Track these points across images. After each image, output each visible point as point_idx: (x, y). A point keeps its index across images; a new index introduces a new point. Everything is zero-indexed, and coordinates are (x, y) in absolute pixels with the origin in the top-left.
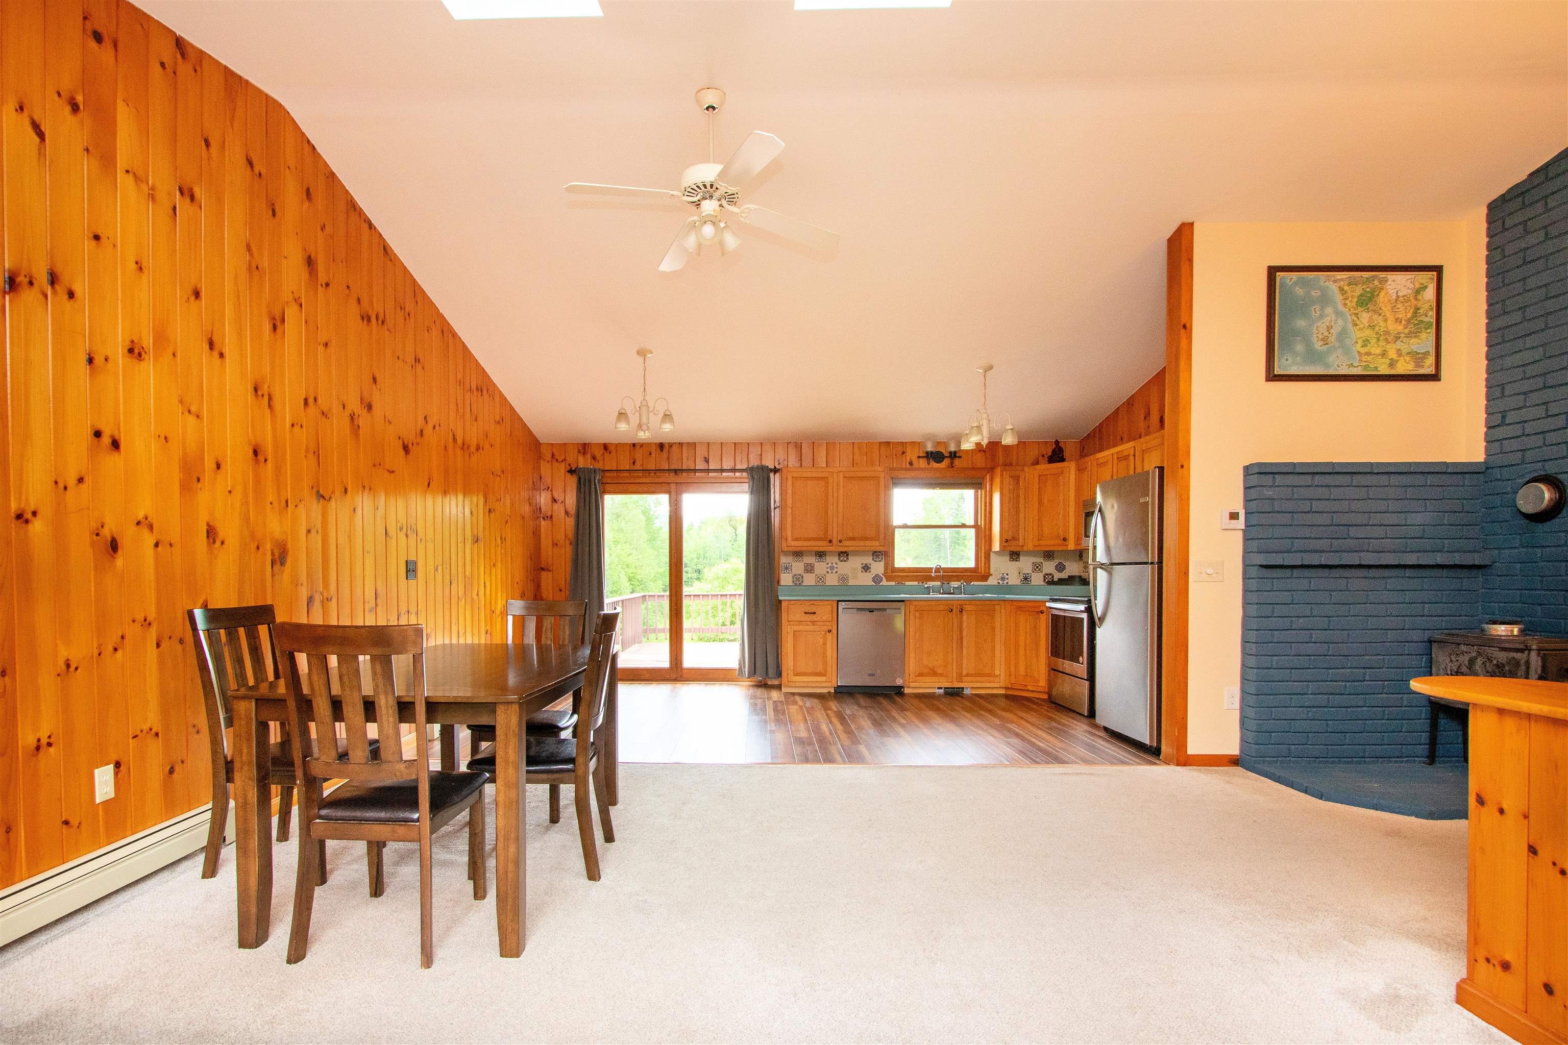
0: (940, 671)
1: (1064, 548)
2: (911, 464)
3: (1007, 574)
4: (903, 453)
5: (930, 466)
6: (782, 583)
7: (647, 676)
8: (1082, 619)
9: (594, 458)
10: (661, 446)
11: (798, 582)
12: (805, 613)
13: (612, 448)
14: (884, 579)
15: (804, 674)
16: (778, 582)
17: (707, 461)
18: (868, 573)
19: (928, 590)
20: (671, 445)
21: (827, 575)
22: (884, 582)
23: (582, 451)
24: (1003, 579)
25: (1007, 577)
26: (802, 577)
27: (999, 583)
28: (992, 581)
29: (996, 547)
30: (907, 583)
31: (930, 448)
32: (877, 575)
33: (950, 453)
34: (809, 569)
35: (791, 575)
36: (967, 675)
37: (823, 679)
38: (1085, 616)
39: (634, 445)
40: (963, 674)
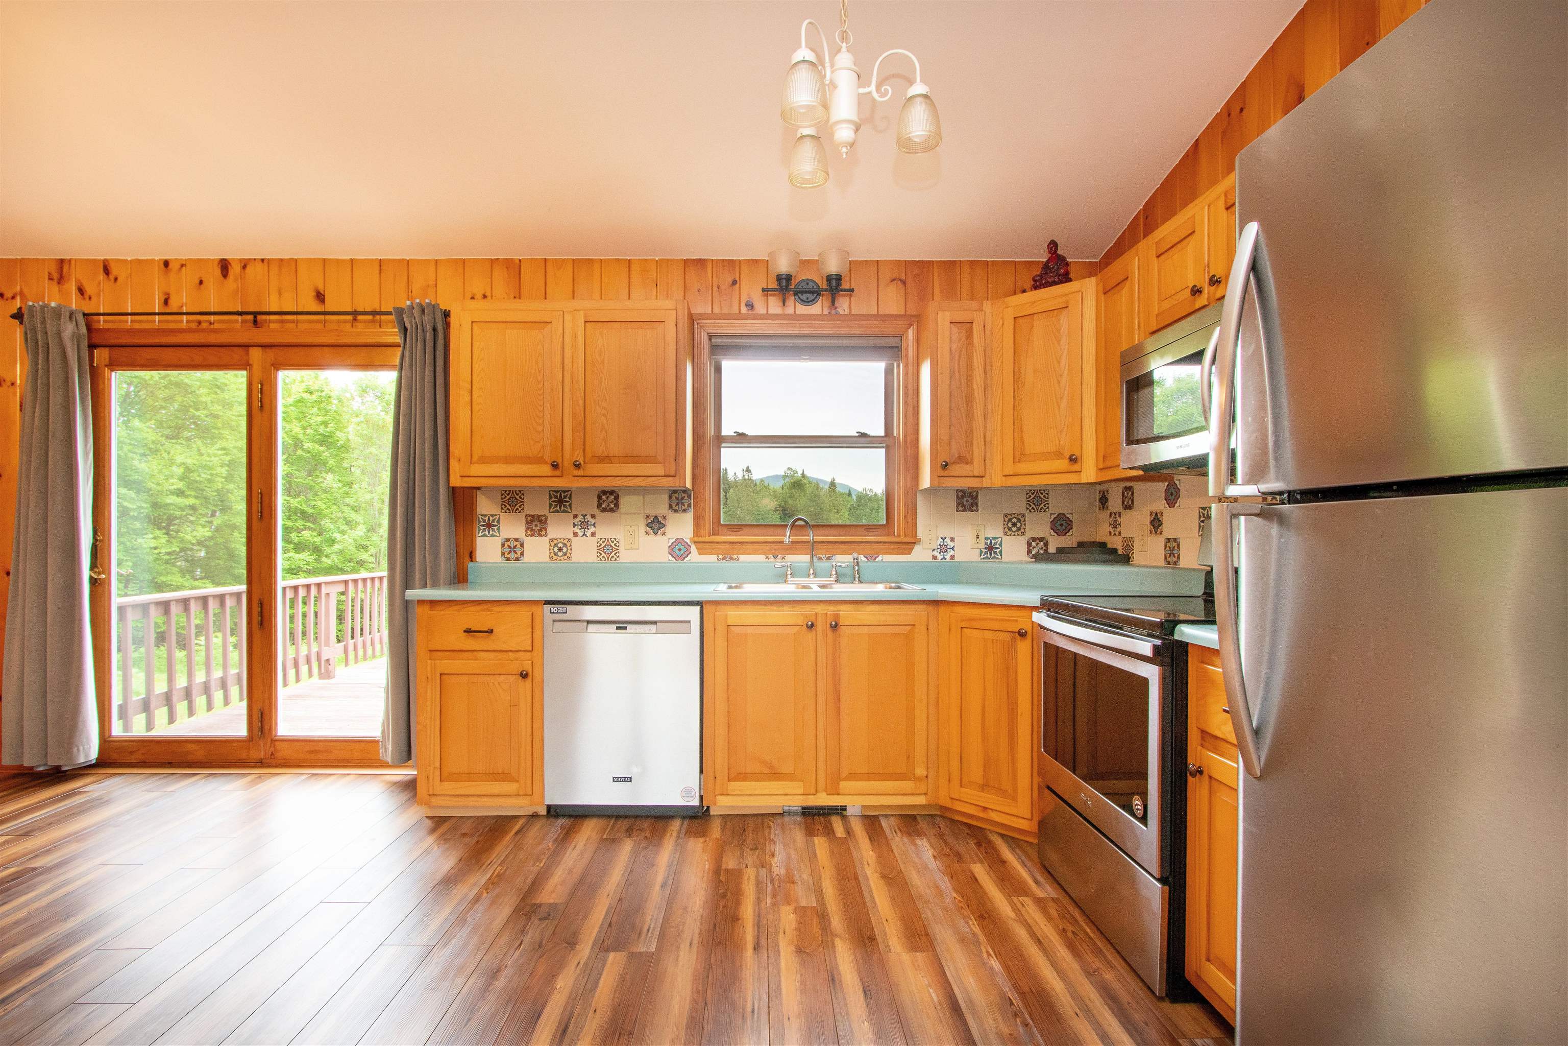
0: (786, 768)
1: (1072, 479)
2: (750, 306)
3: (952, 540)
4: (734, 282)
5: (790, 310)
6: (480, 556)
7: (200, 754)
8: (1144, 682)
9: (81, 291)
10: (224, 266)
11: (513, 555)
12: (468, 631)
13: (115, 271)
14: (693, 548)
15: (469, 777)
16: (471, 556)
17: (320, 297)
18: (659, 538)
19: (783, 578)
20: (245, 264)
21: (574, 539)
22: (695, 556)
23: (56, 276)
24: (943, 548)
25: (951, 544)
26: (522, 545)
27: (935, 557)
28: (920, 554)
29: (926, 482)
30: (743, 558)
31: (783, 266)
32: (679, 541)
33: (829, 279)
34: (536, 524)
35: (497, 541)
36: (852, 776)
37: (511, 787)
38: (1151, 673)
39: (166, 263)
40: (843, 775)
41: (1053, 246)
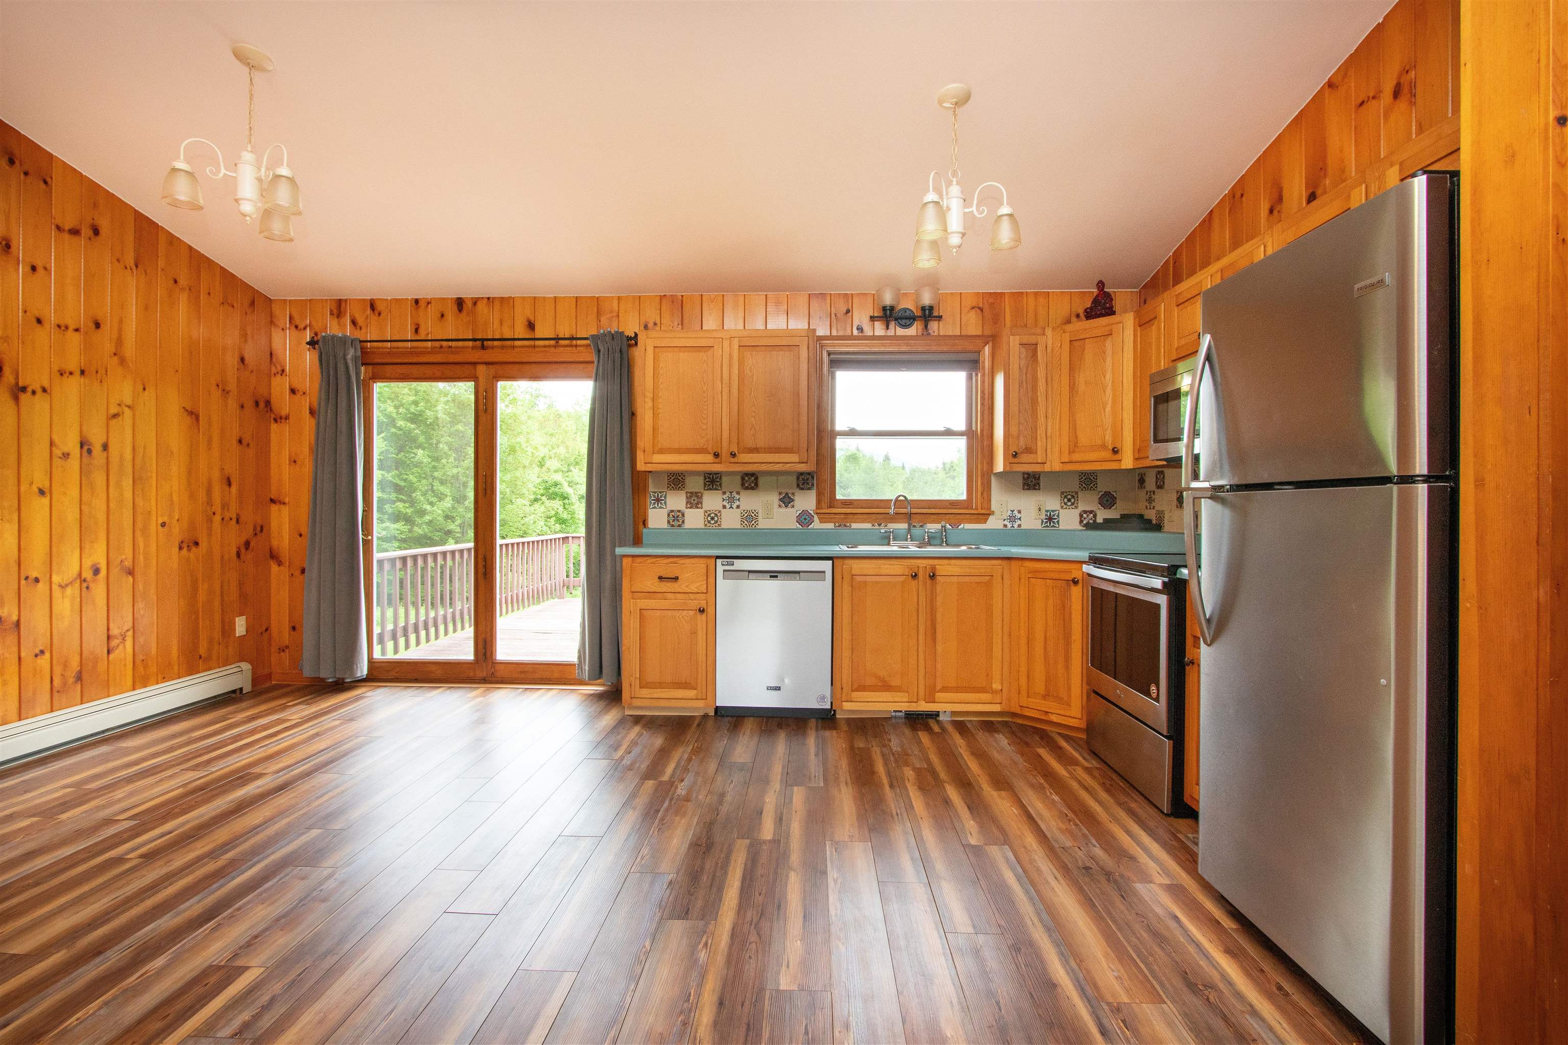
0: (895, 682)
1: (1113, 466)
2: (860, 329)
3: (1019, 512)
4: (848, 311)
5: (891, 332)
6: (652, 523)
7: (440, 673)
8: (1158, 606)
9: (354, 323)
10: (460, 303)
11: (676, 523)
12: (660, 578)
13: (380, 307)
14: (816, 518)
15: (661, 685)
16: (645, 523)
17: (531, 326)
18: (789, 510)
19: (886, 539)
20: (475, 302)
21: (723, 511)
22: (816, 524)
23: (335, 311)
24: (1012, 519)
25: (1019, 516)
26: (683, 515)
27: (1005, 526)
28: (994, 523)
29: (999, 466)
30: (854, 526)
31: (888, 300)
32: (805, 512)
33: (923, 309)
34: (694, 501)
35: (664, 512)
36: (945, 689)
37: (691, 693)
38: (1162, 600)
39: (417, 301)
40: (938, 689)
41: (1101, 285)
